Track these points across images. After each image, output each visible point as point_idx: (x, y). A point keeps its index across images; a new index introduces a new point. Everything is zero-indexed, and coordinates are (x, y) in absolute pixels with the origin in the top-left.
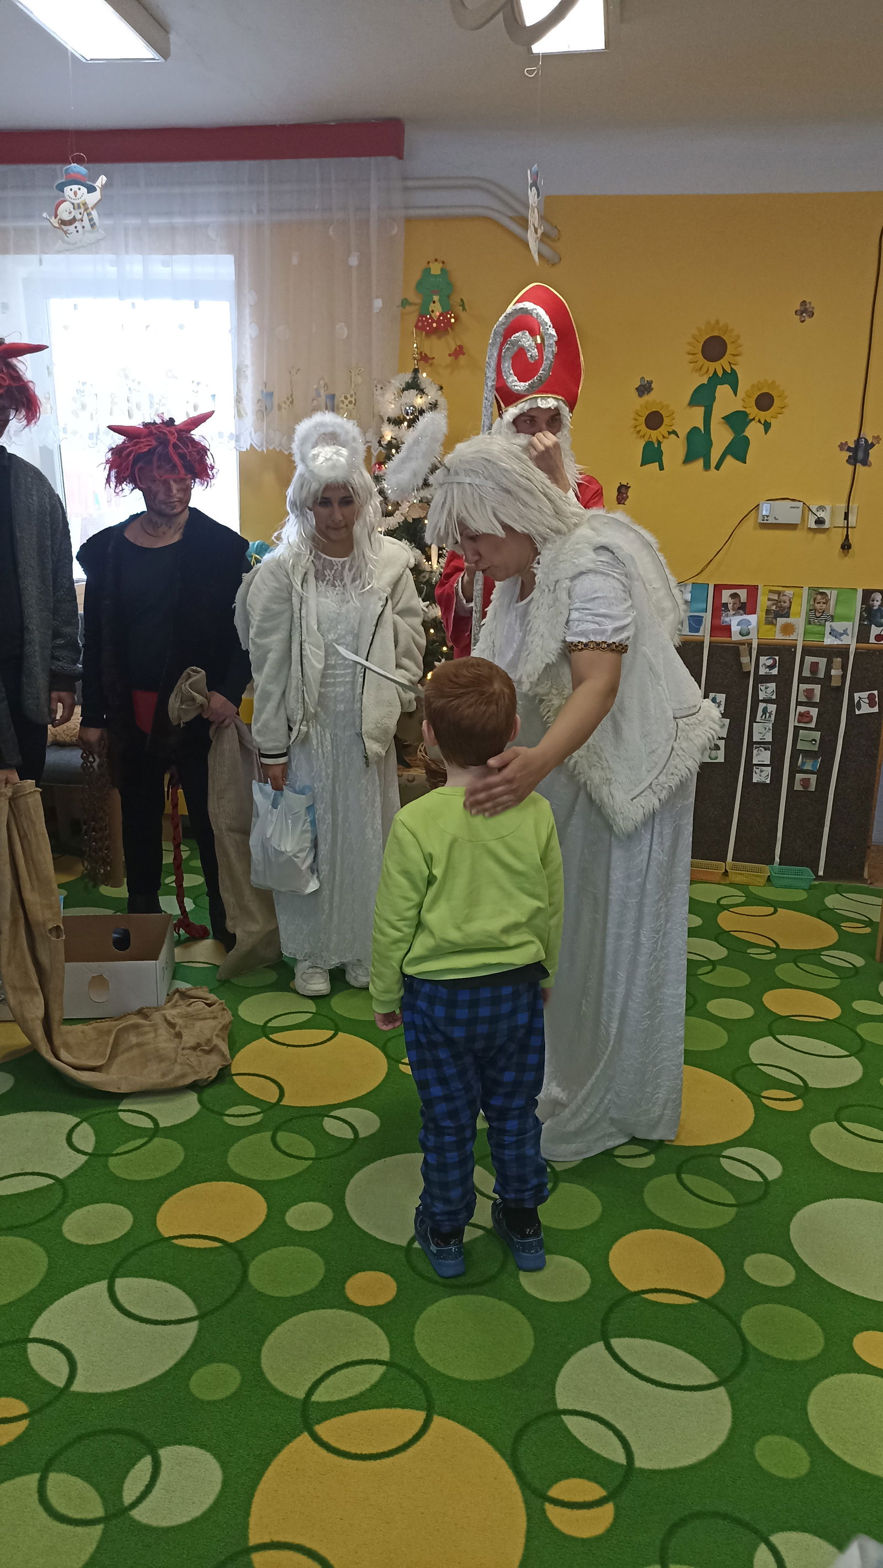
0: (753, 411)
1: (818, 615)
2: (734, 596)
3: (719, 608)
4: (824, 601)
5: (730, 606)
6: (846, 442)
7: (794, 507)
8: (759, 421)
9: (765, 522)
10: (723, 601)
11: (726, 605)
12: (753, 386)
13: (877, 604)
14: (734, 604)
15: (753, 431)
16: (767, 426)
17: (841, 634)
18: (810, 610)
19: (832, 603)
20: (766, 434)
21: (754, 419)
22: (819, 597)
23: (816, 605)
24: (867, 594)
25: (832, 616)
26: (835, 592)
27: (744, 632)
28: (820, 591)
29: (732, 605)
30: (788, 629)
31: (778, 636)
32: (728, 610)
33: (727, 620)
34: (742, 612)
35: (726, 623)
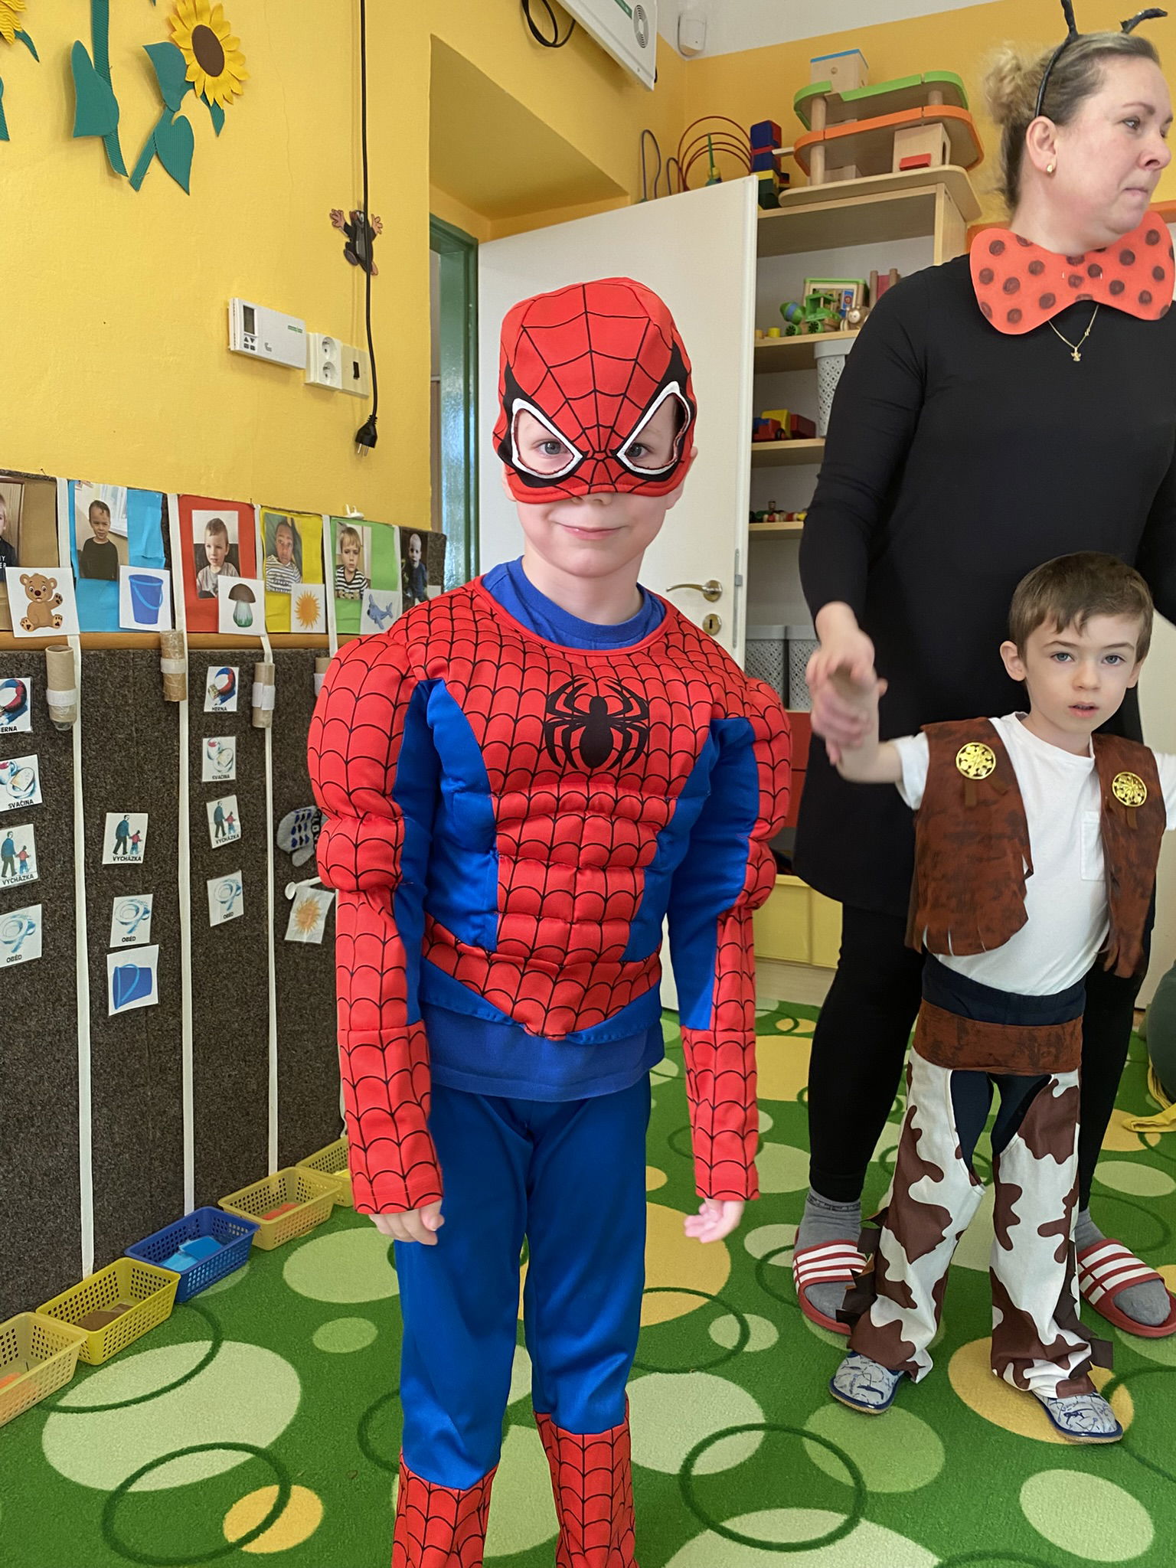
1: (349, 578)
2: (216, 527)
3: (196, 559)
4: (353, 547)
5: (210, 552)
6: (340, 212)
7: (294, 329)
8: (204, 97)
9: (249, 351)
10: (196, 542)
11: (201, 548)
13: (417, 556)
14: (217, 547)
16: (218, 117)
17: (384, 616)
18: (338, 567)
19: (366, 550)
20: (218, 132)
21: (191, 85)
22: (347, 539)
23: (344, 554)
24: (406, 534)
25: (369, 581)
26: (368, 530)
27: (243, 618)
28: (349, 525)
29: (212, 548)
30: (308, 609)
31: (296, 626)
32: (209, 564)
33: (209, 588)
34: (232, 568)
35: (208, 595)
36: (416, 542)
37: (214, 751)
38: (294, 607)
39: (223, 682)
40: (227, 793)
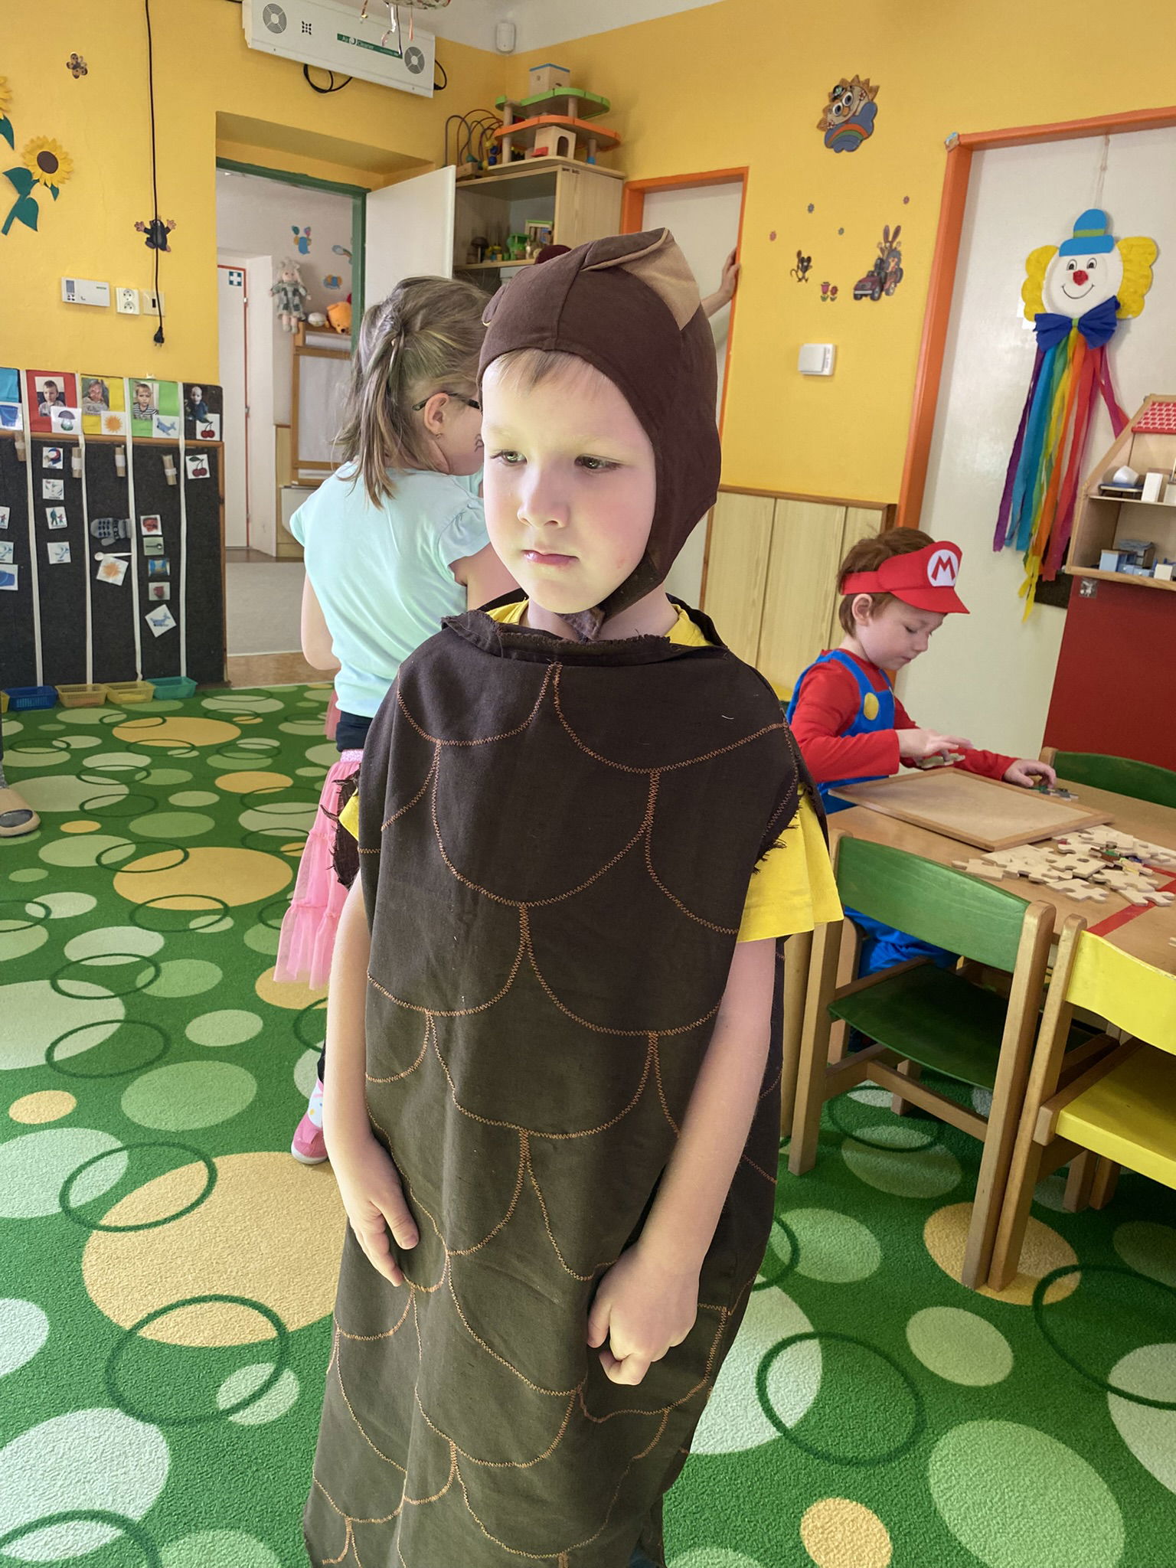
0: (37, 172)
1: (143, 409)
2: (50, 384)
3: (37, 399)
4: (146, 393)
5: (47, 396)
6: (142, 223)
7: (101, 288)
8: (45, 184)
9: (71, 301)
11: (41, 394)
12: (32, 141)
13: (198, 399)
14: (51, 393)
15: (39, 193)
16: (55, 191)
17: (169, 429)
18: (134, 404)
19: (155, 395)
20: (54, 199)
21: (38, 181)
22: (141, 389)
23: (140, 398)
24: (188, 388)
25: (157, 410)
26: (156, 386)
27: (67, 426)
28: (142, 382)
29: (48, 394)
30: (113, 423)
31: (105, 431)
32: (45, 401)
33: (46, 412)
34: (61, 403)
35: (46, 415)
36: (198, 391)
37: (49, 486)
38: (103, 422)
39: (53, 454)
40: (59, 505)
